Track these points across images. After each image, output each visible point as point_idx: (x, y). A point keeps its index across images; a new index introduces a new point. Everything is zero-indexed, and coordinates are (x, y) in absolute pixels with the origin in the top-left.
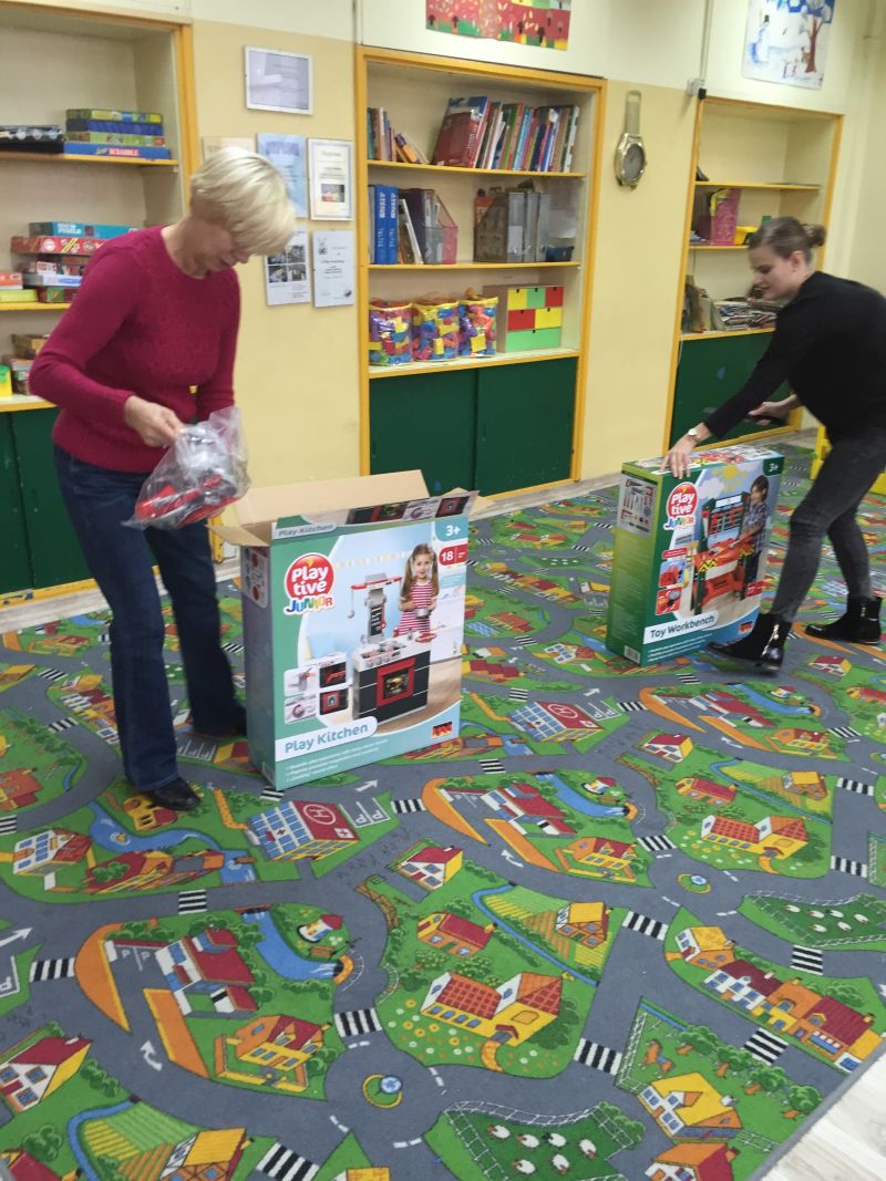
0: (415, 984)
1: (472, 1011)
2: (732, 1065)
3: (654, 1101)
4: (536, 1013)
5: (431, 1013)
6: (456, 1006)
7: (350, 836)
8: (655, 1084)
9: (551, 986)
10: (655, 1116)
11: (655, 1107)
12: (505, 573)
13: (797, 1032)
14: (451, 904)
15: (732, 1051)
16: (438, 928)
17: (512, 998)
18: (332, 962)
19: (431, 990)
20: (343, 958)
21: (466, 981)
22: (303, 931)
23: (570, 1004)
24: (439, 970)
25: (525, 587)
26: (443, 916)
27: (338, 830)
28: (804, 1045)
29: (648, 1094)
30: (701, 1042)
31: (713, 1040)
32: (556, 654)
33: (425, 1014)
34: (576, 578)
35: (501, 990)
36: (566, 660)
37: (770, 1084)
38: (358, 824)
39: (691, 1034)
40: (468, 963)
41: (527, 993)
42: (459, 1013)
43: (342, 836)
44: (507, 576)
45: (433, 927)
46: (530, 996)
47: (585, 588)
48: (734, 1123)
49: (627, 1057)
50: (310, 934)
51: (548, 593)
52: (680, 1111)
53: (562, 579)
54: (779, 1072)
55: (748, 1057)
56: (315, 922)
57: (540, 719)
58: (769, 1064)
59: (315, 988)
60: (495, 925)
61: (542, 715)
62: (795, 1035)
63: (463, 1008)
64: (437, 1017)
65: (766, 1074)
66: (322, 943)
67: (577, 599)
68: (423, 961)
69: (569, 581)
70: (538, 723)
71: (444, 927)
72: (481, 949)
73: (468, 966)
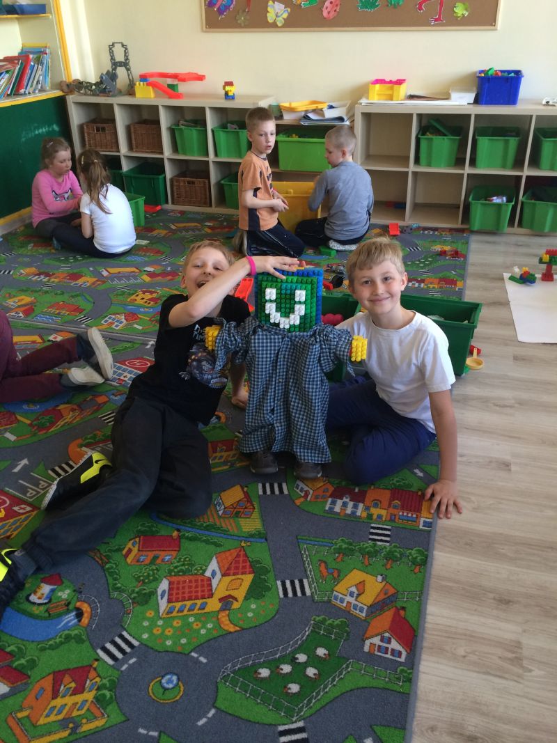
0: (146, 598)
1: (197, 598)
2: (370, 555)
3: (342, 601)
4: (240, 579)
5: (168, 613)
6: (184, 600)
7: (28, 509)
8: (336, 588)
9: (238, 556)
10: (348, 609)
11: (345, 605)
12: (39, 274)
13: (391, 517)
14: (140, 528)
15: (365, 546)
16: (139, 550)
17: (218, 575)
18: (72, 611)
19: (159, 598)
20: (78, 604)
21: (182, 579)
22: (33, 598)
23: (258, 562)
24: (157, 580)
25: (59, 282)
26: (137, 540)
27: (16, 508)
28: (399, 523)
29: (336, 598)
30: (345, 549)
31: (351, 544)
32: (112, 323)
33: (164, 616)
34: (93, 267)
35: (208, 574)
36: (121, 325)
37: (396, 557)
38: (31, 498)
39: (338, 546)
40: (175, 565)
41: (226, 567)
42: (189, 603)
43: (21, 511)
44: (42, 277)
45: (135, 550)
46: (229, 569)
47: (105, 273)
48: (392, 591)
49: (310, 579)
50: (39, 598)
51: (80, 282)
52: (359, 599)
53: (84, 270)
54: (395, 547)
55: (375, 545)
56: (39, 587)
57: (125, 374)
58: (388, 544)
59: (68, 638)
60: (178, 530)
61: (125, 370)
62: (391, 520)
63: (190, 599)
64: (174, 614)
65: (390, 551)
66: (54, 601)
67: (104, 282)
68: (142, 578)
69: (91, 271)
70: (125, 377)
71: (142, 548)
72: (178, 551)
73: (176, 567)
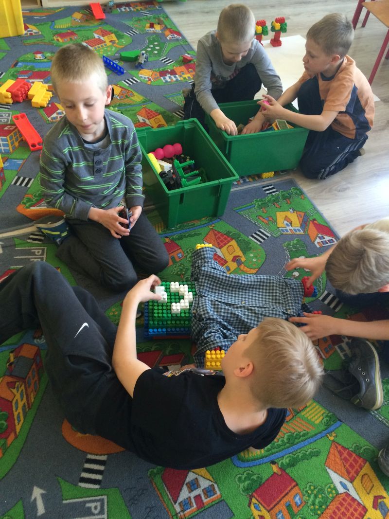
4: (364, 475)
9: (340, 453)
14: (242, 485)
16: (268, 511)
17: (349, 485)
23: (358, 448)
26: (254, 500)
35: (341, 490)
40: (310, 502)
41: (344, 471)
45: (265, 514)
46: (348, 471)
60: (273, 463)
71: (269, 506)
72: (297, 485)
73: (314, 504)
